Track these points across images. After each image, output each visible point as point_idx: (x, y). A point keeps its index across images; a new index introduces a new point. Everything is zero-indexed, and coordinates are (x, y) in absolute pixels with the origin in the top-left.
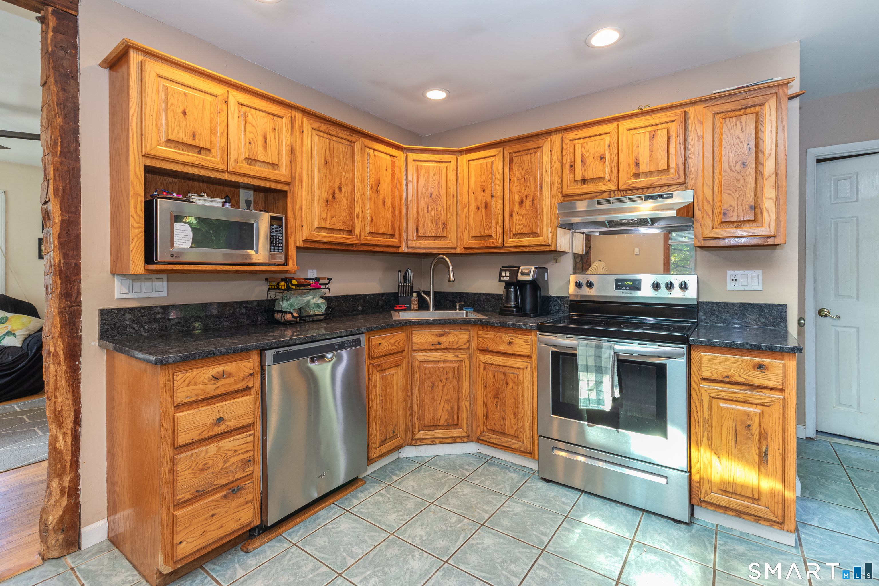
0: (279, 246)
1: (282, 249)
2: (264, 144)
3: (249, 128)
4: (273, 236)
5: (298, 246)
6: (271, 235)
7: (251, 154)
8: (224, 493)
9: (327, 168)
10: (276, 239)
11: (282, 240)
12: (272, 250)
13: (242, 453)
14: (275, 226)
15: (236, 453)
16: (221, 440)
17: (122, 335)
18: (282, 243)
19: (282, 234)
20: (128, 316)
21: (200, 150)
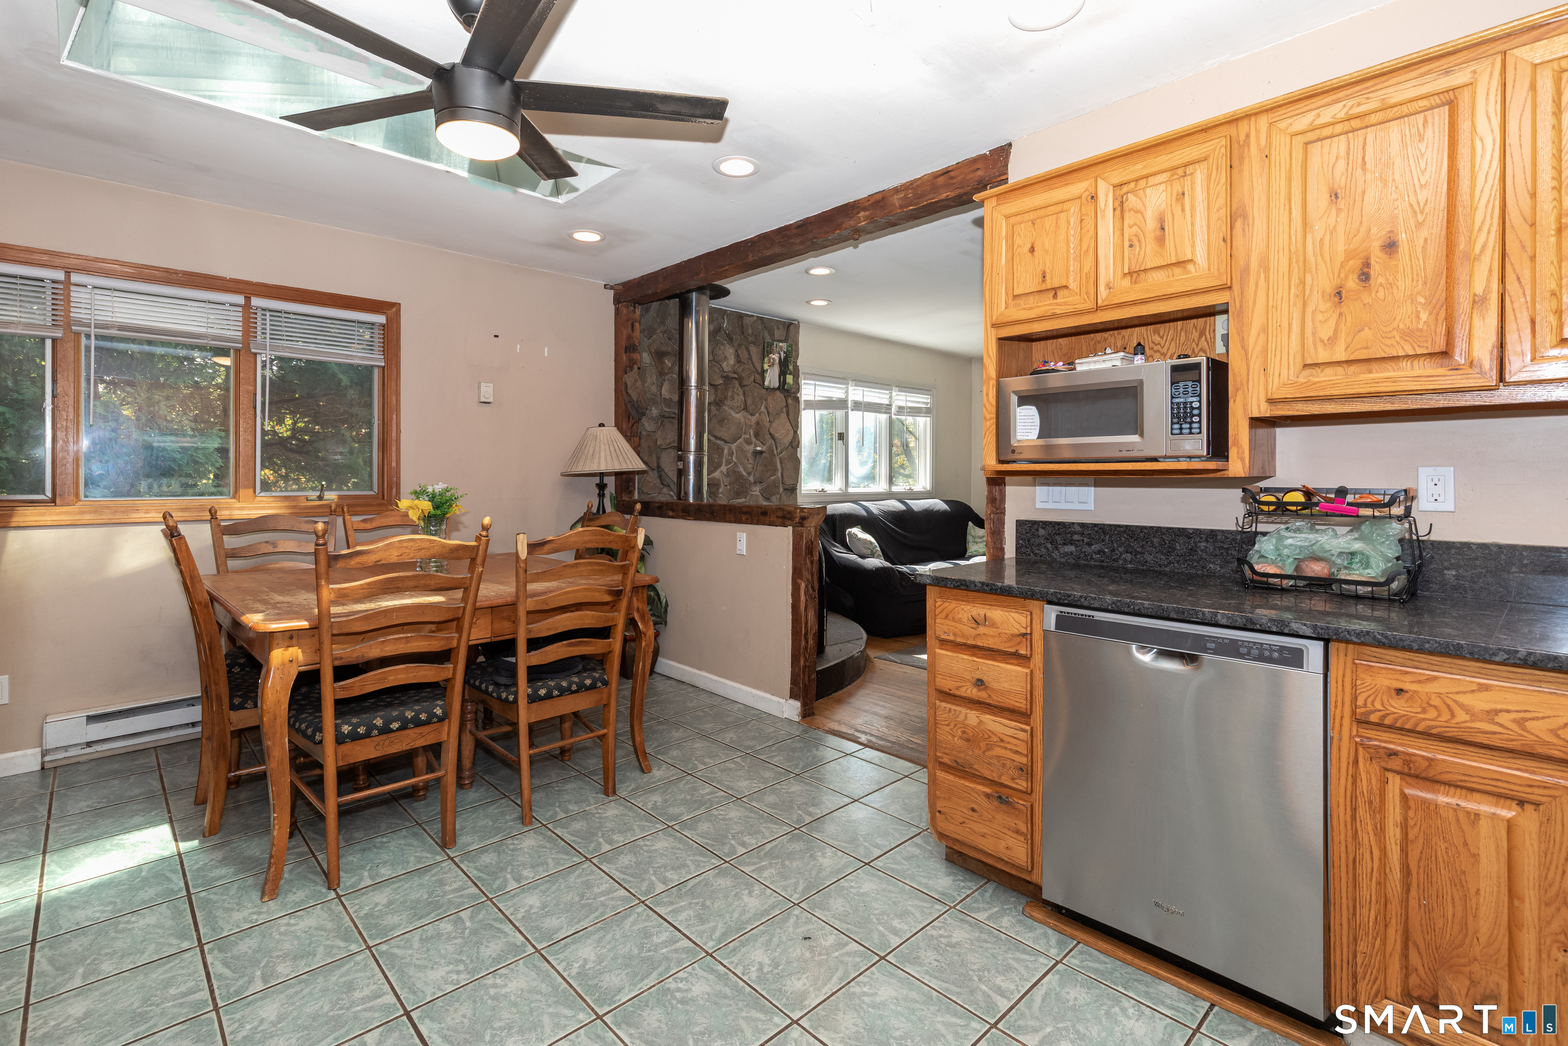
0: (1192, 422)
1: (1200, 428)
2: (1159, 233)
3: (1129, 219)
4: (1178, 404)
5: (1256, 414)
6: (1172, 403)
7: (1133, 263)
8: (988, 790)
9: (1339, 210)
10: (1185, 408)
11: (1199, 408)
12: (1175, 432)
13: (1011, 750)
14: (1181, 384)
15: (1002, 744)
16: (986, 713)
17: (1036, 554)
18: (1199, 415)
19: (1200, 396)
20: (1042, 532)
21: (1055, 291)
